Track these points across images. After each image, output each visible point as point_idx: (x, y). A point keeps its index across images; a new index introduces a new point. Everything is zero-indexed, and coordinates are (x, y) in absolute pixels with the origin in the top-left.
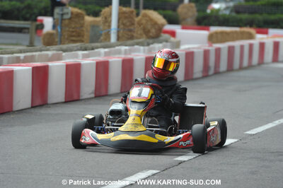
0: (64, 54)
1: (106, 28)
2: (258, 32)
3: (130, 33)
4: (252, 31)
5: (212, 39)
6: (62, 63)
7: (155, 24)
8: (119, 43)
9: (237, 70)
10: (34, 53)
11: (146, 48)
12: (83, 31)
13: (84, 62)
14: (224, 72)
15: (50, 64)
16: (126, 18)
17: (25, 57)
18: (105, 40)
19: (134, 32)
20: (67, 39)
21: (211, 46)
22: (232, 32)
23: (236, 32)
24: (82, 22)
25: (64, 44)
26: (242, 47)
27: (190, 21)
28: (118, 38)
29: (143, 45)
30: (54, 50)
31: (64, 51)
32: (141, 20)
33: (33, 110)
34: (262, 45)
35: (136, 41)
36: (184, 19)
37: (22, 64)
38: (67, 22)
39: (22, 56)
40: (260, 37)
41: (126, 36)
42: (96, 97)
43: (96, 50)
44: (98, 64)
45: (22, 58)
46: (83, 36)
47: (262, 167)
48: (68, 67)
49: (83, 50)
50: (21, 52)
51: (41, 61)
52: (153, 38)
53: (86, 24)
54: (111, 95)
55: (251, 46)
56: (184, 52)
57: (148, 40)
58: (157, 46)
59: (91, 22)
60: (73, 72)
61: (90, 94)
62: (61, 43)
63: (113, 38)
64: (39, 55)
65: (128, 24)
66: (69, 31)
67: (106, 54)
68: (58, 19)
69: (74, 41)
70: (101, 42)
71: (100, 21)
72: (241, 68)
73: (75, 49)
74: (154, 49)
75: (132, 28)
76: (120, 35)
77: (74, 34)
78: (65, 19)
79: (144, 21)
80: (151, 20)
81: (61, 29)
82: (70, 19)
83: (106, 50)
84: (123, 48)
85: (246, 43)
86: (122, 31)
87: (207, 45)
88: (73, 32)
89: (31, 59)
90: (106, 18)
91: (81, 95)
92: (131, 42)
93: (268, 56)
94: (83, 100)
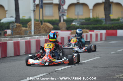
0: (13, 39)
1: (30, 30)
2: (90, 31)
3: (39, 31)
8: (36, 35)
11: (46, 36)
13: (21, 41)
15: (7, 42)
16: (37, 25)
18: (30, 34)
19: (41, 31)
21: (71, 35)
24: (21, 29)
25: (14, 35)
27: (64, 29)
29: (44, 35)
30: (9, 37)
32: (43, 26)
34: (91, 35)
35: (41, 34)
36: (62, 28)
38: (15, 29)
42: (26, 54)
43: (26, 38)
44: (26, 42)
49: (21, 38)
55: (87, 35)
56: (60, 37)
57: (46, 34)
60: (17, 45)
61: (24, 53)
63: (33, 33)
64: (3, 39)
65: (38, 28)
68: (11, 28)
73: (18, 37)
75: (40, 29)
76: (35, 32)
77: (18, 33)
78: (14, 28)
79: (44, 27)
80: (47, 26)
81: (13, 32)
82: (16, 28)
83: (30, 37)
84: (36, 37)
86: (36, 31)
90: (29, 26)
91: (20, 53)
92: (39, 34)
93: (94, 39)
94: (21, 55)
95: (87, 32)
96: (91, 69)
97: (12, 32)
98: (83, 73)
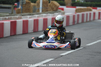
0: (22, 17)
1: (38, 7)
2: (93, 9)
4: (91, 8)
5: (77, 11)
6: (21, 20)
7: (56, 6)
8: (43, 13)
9: (85, 22)
10: (11, 17)
11: (52, 14)
12: (30, 8)
13: (29, 20)
14: (81, 23)
15: (17, 20)
16: (45, 4)
17: (8, 18)
18: (38, 11)
19: (48, 9)
20: (24, 11)
21: (76, 13)
23: (85, 9)
24: (30, 5)
25: (23, 13)
26: (87, 14)
28: (42, 11)
30: (19, 15)
31: (23, 16)
32: (50, 5)
33: (11, 37)
34: (94, 13)
35: (49, 12)
36: (67, 4)
37: (7, 20)
39: (7, 17)
41: (45, 10)
42: (34, 32)
43: (34, 15)
44: (35, 20)
45: (7, 18)
46: (30, 10)
47: (91, 57)
48: (24, 21)
49: (29, 15)
50: (7, 16)
51: (14, 19)
52: (55, 11)
55: (90, 14)
56: (66, 16)
57: (53, 12)
59: (33, 5)
60: (25, 23)
61: (32, 31)
62: (22, 12)
63: (41, 11)
64: (13, 17)
67: (38, 17)
68: (21, 4)
69: (27, 12)
70: (36, 12)
71: (36, 5)
72: (87, 21)
73: (27, 15)
74: (55, 15)
75: (47, 7)
76: (43, 10)
77: (27, 9)
79: (52, 5)
80: (54, 4)
83: (38, 15)
84: (44, 15)
85: (88, 12)
86: (44, 8)
87: (74, 13)
88: (26, 9)
89: (11, 19)
90: (38, 4)
91: (28, 31)
92: (47, 12)
93: (97, 17)
94: (29, 33)
95: (90, 10)
96: (95, 55)
97: (22, 8)
98: (88, 60)
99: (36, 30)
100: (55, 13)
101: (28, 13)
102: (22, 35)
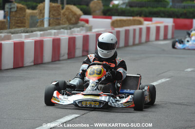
0: (12, 35)
1: (41, 17)
2: (146, 20)
3: (57, 21)
4: (141, 19)
5: (114, 25)
6: (11, 42)
7: (75, 14)
8: (50, 28)
9: (131, 46)
11: (69, 31)
12: (25, 19)
13: (26, 41)
14: (122, 47)
15: (3, 42)
16: (55, 10)
18: (41, 25)
19: (60, 20)
20: (14, 25)
21: (113, 29)
22: (127, 20)
23: (130, 20)
24: (24, 13)
26: (135, 30)
27: (98, 12)
28: (50, 25)
29: (66, 29)
30: (5, 33)
31: (13, 33)
32: (65, 12)
34: (148, 29)
35: (62, 26)
36: (94, 11)
38: (14, 13)
40: (146, 24)
41: (55, 23)
42: (34, 65)
43: (34, 33)
44: (36, 42)
46: (25, 23)
48: (15, 44)
49: (25, 33)
52: (73, 24)
53: (27, 15)
54: (45, 63)
55: (141, 29)
56: (95, 34)
57: (70, 26)
58: (76, 29)
59: (30, 13)
61: (31, 63)
62: (10, 28)
63: (46, 25)
65: (56, 14)
66: (15, 20)
67: (41, 35)
68: (7, 12)
69: (19, 27)
70: (37, 27)
71: (36, 13)
72: (134, 45)
73: (20, 32)
74: (74, 32)
75: (59, 17)
76: (51, 22)
77: (19, 21)
78: (12, 12)
79: (67, 13)
80: (72, 12)
81: (10, 18)
82: (16, 11)
83: (42, 32)
84: (53, 31)
85: (137, 27)
86: (52, 19)
87: (111, 29)
88: (18, 20)
90: (41, 11)
91: (24, 63)
92: (58, 27)
93: (153, 36)
94: (25, 67)
95: (140, 23)
97: (8, 19)
99: (40, 62)
100: (73, 28)
101: (22, 29)
102: (12, 70)
